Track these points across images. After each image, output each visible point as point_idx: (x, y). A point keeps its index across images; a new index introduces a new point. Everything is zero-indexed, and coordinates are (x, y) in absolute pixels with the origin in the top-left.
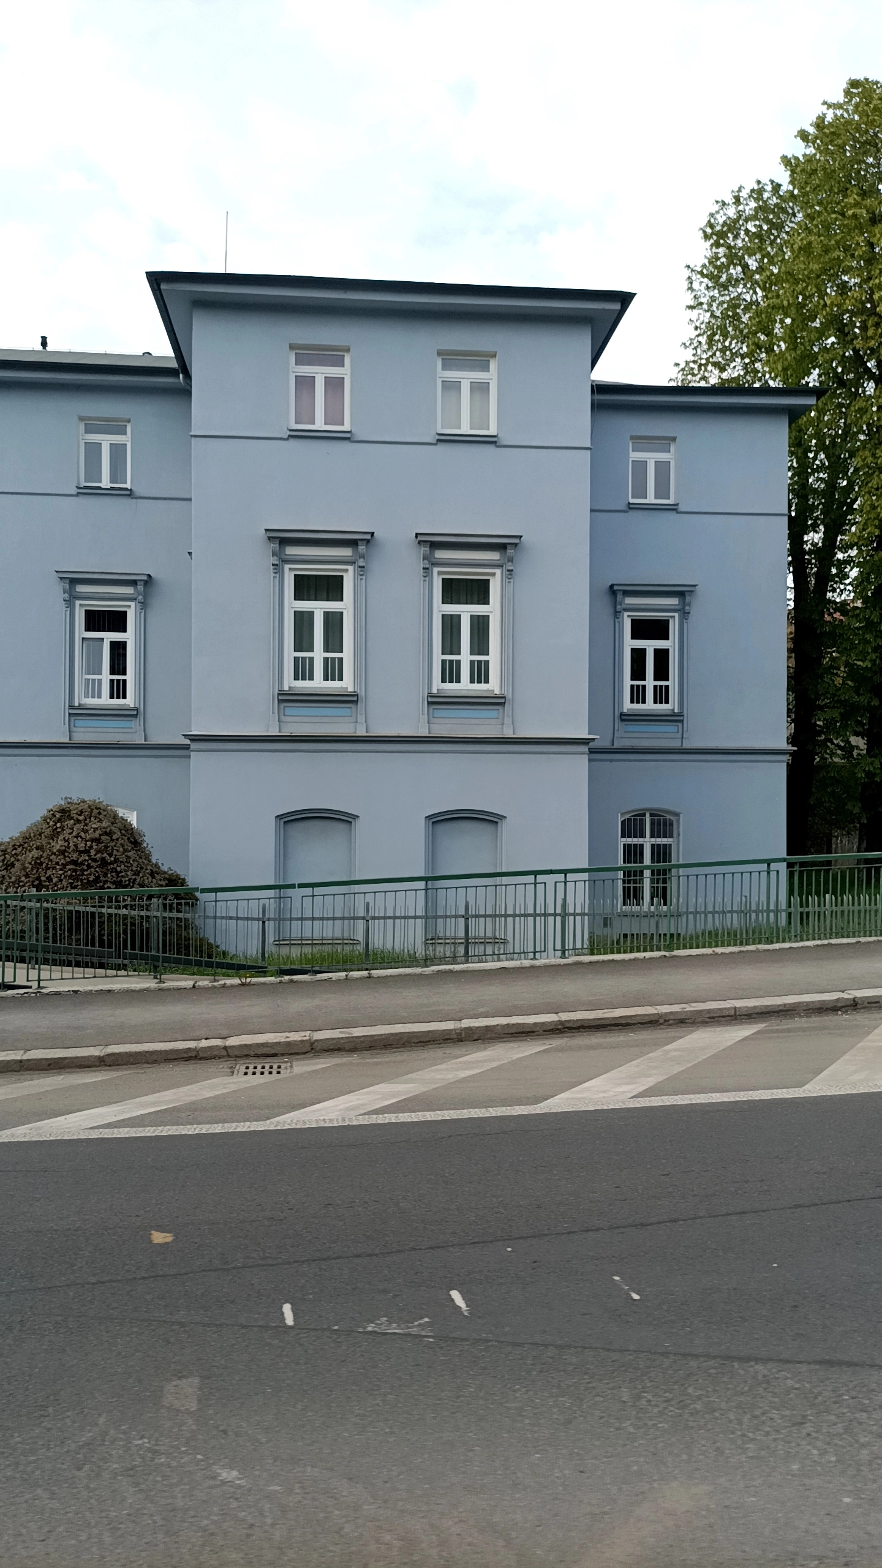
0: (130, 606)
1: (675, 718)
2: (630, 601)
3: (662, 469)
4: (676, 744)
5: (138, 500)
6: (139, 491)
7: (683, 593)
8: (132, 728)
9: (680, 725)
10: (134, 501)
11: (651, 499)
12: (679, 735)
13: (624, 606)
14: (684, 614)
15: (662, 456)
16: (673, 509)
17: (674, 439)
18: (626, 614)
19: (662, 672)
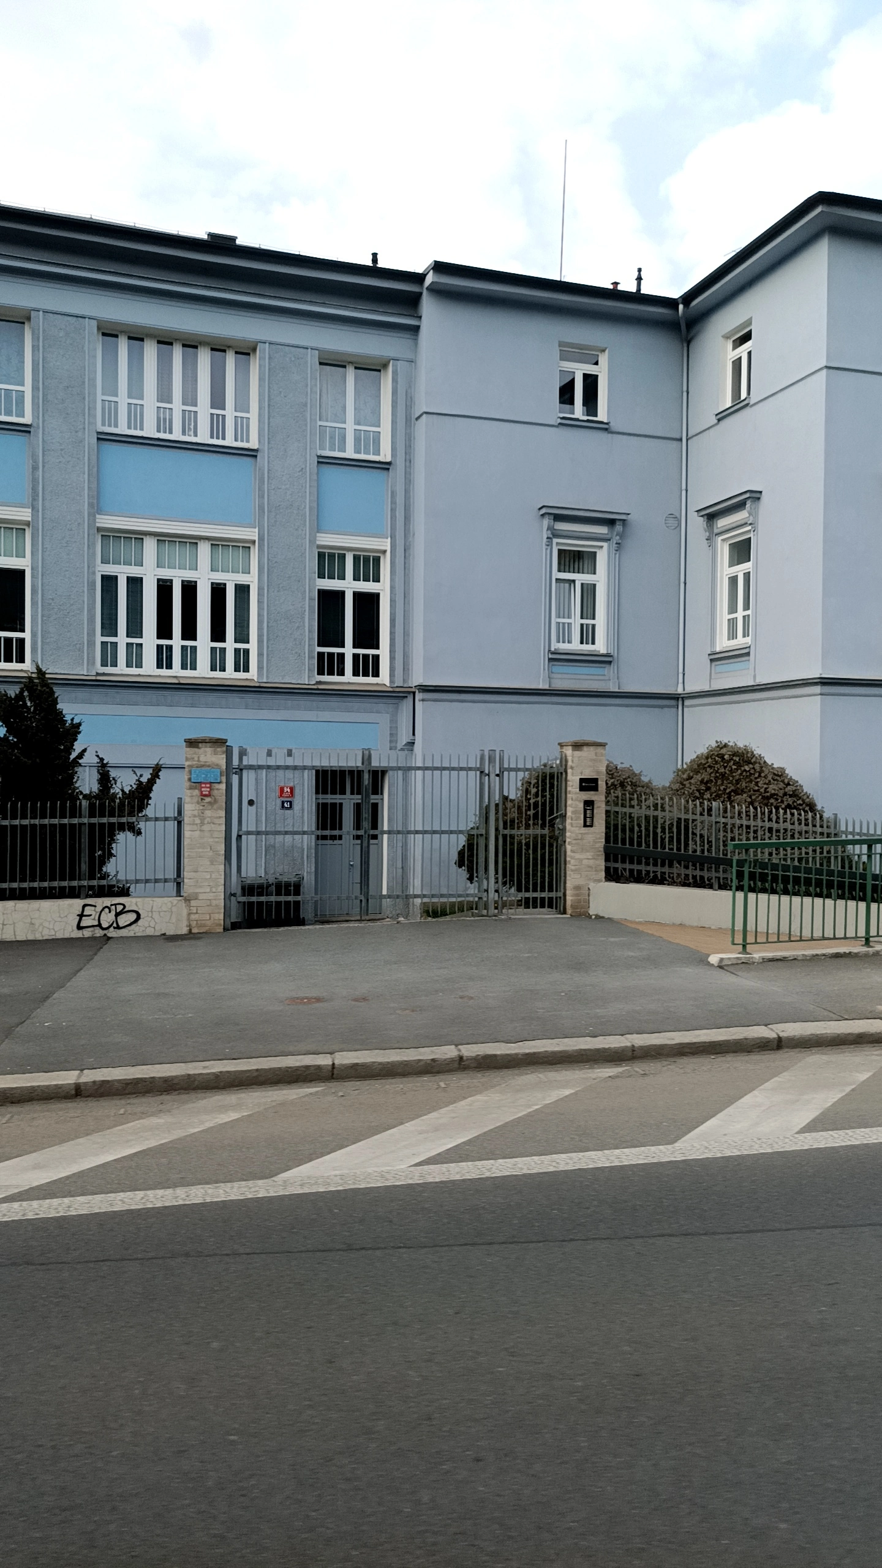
0: (602, 547)
5: (614, 435)
6: (614, 426)
8: (604, 675)
10: (610, 435)
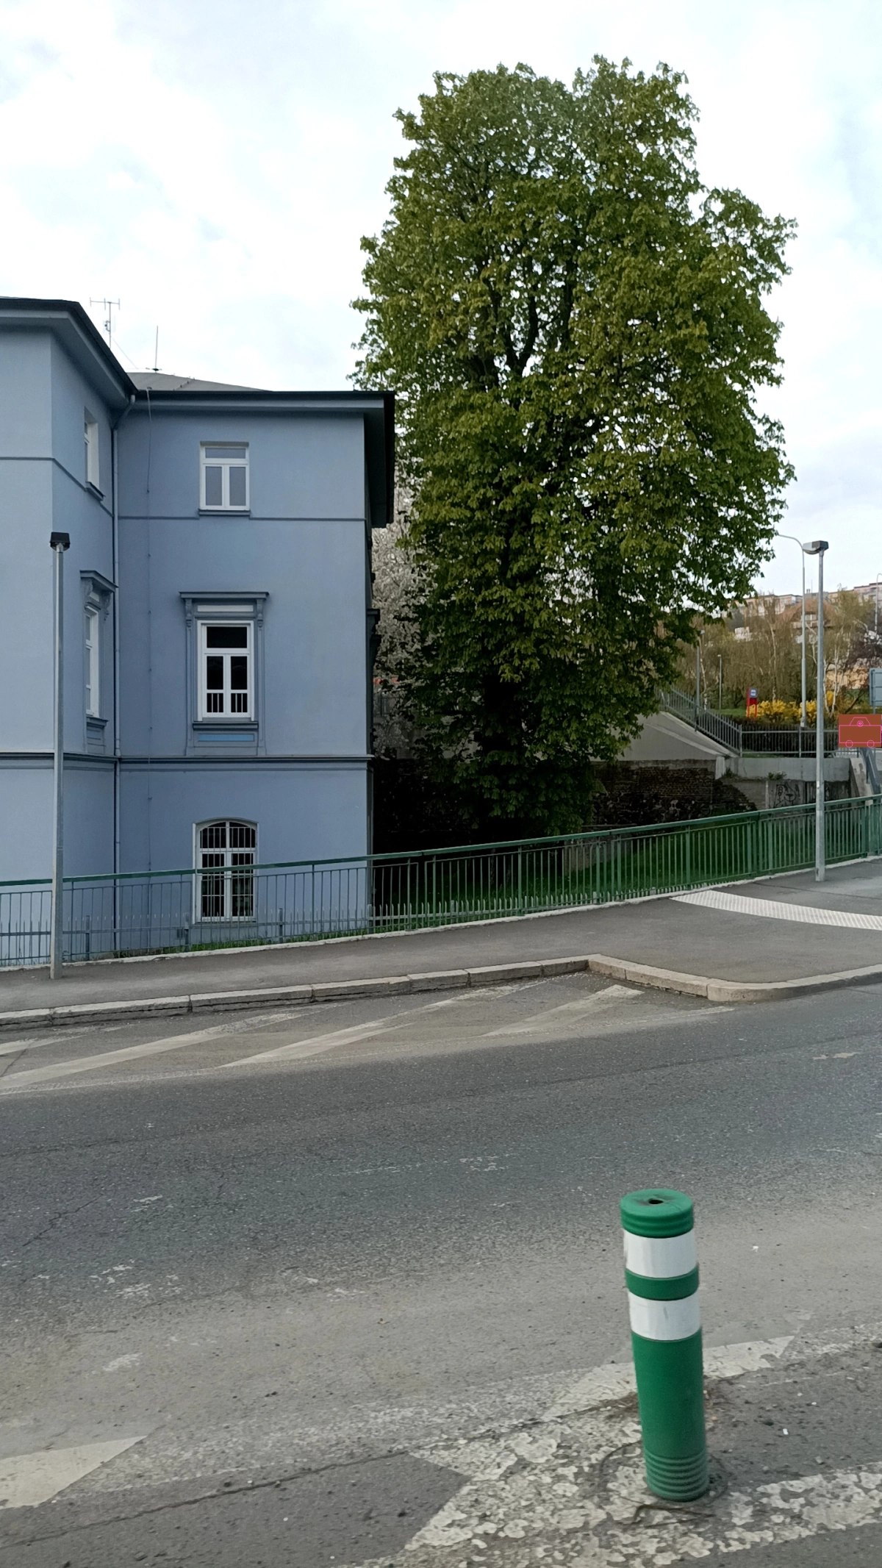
1: (251, 727)
2: (202, 609)
3: (237, 474)
4: (250, 753)
7: (257, 600)
9: (255, 733)
11: (226, 505)
12: (255, 744)
13: (196, 614)
14: (260, 623)
15: (237, 462)
16: (245, 515)
17: (247, 445)
18: (199, 622)
19: (239, 682)
